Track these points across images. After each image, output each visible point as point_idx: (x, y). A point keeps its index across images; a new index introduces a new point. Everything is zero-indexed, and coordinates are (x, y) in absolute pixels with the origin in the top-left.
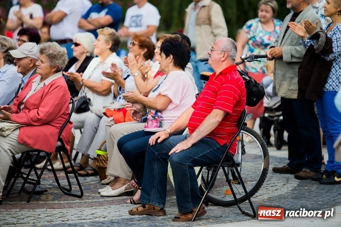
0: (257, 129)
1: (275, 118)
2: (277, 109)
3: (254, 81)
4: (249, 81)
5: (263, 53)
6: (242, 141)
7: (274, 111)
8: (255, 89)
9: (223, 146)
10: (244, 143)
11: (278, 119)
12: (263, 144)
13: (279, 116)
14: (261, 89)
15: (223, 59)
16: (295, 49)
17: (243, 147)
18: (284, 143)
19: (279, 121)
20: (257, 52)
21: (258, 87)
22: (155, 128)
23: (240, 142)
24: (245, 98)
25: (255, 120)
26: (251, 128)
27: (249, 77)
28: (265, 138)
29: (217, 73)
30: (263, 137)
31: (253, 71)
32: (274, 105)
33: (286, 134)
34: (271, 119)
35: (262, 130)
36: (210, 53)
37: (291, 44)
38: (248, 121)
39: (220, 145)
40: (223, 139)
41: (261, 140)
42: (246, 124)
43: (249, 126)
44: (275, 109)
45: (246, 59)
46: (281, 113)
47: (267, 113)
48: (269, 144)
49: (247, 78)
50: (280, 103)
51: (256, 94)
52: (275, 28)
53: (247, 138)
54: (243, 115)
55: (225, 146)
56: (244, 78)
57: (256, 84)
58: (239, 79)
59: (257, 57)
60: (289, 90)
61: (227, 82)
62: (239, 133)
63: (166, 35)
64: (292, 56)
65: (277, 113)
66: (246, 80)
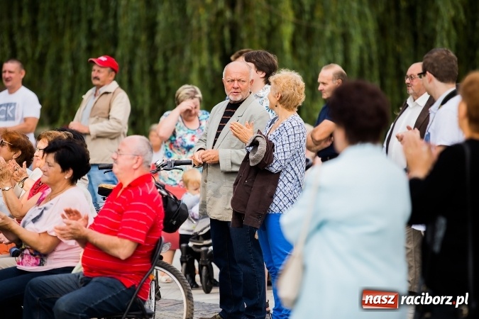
0: (177, 264)
1: (203, 249)
2: (206, 237)
3: (174, 196)
4: (167, 196)
5: (184, 158)
6: (156, 281)
7: (201, 238)
8: (174, 208)
9: (129, 288)
10: (160, 284)
11: (208, 250)
12: (185, 285)
13: (208, 246)
14: (184, 209)
15: (135, 167)
16: (237, 153)
17: (157, 289)
18: (214, 283)
19: (209, 252)
20: (176, 156)
21: (178, 206)
22: (32, 266)
23: (154, 282)
24: (162, 221)
25: (174, 251)
26: (169, 263)
27: (167, 192)
28: (188, 276)
29: (125, 185)
30: (186, 276)
31: (171, 183)
32: (202, 231)
33: (216, 271)
34: (198, 250)
35: (184, 265)
36: (115, 158)
37: (229, 147)
38: (165, 253)
39: (125, 287)
40: (131, 279)
41: (182, 279)
42: (161, 258)
43: (166, 260)
44: (202, 235)
45: (163, 166)
46: (210, 241)
47: (192, 241)
48: (194, 285)
49: (164, 192)
50: (209, 228)
51: (176, 215)
52: (200, 124)
53: (163, 276)
54: (158, 245)
55: (133, 289)
56: (160, 193)
57: (177, 201)
58: (153, 195)
59: (177, 163)
60: (226, 209)
61: (138, 198)
62: (153, 270)
63: (50, 132)
64: (232, 164)
65: (206, 242)
66: (162, 195)
